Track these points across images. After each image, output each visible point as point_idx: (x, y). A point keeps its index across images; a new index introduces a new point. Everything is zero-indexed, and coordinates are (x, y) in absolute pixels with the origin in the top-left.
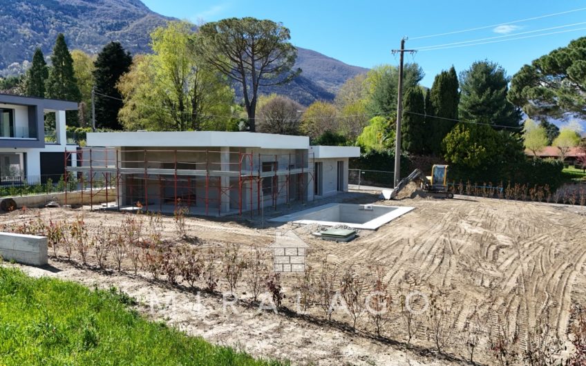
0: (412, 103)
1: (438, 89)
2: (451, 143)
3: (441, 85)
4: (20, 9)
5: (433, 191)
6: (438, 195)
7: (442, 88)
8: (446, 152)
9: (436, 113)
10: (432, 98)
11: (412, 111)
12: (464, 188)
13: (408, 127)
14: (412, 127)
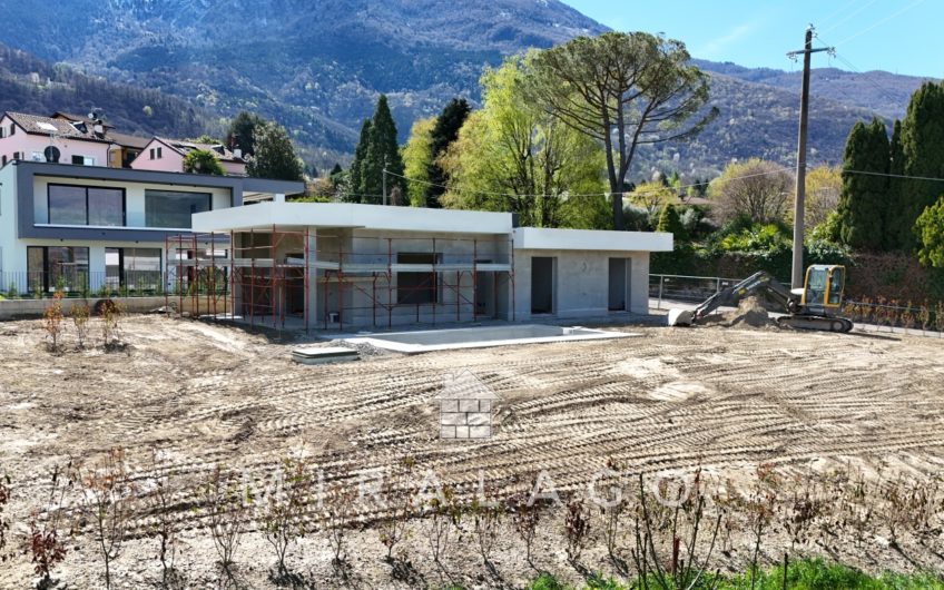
0: (857, 151)
1: (913, 120)
2: (931, 226)
3: (918, 109)
4: (459, 71)
5: (804, 318)
6: (812, 325)
7: (918, 116)
8: (920, 246)
9: (907, 167)
10: (903, 136)
11: (856, 166)
12: (932, 317)
13: (850, 196)
14: (857, 199)
